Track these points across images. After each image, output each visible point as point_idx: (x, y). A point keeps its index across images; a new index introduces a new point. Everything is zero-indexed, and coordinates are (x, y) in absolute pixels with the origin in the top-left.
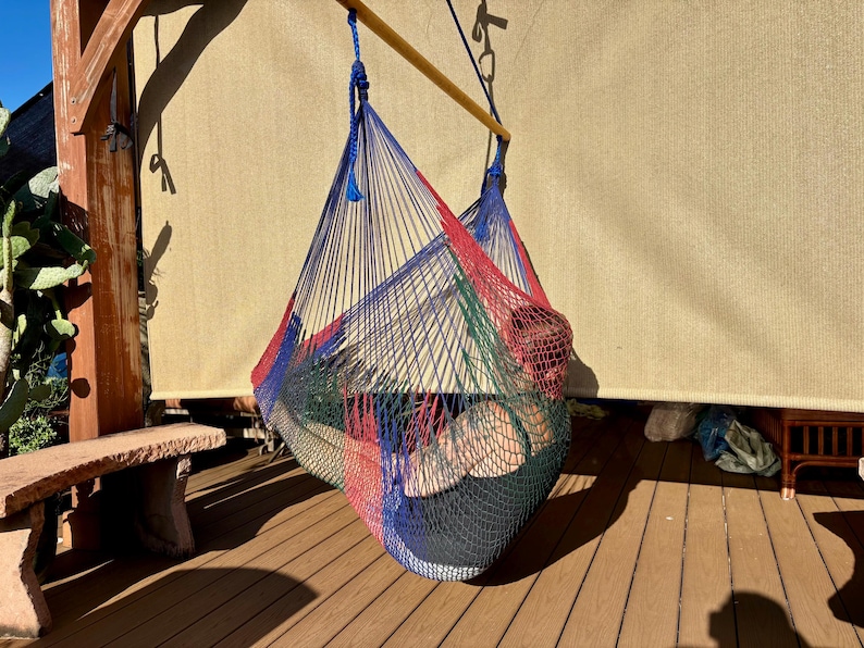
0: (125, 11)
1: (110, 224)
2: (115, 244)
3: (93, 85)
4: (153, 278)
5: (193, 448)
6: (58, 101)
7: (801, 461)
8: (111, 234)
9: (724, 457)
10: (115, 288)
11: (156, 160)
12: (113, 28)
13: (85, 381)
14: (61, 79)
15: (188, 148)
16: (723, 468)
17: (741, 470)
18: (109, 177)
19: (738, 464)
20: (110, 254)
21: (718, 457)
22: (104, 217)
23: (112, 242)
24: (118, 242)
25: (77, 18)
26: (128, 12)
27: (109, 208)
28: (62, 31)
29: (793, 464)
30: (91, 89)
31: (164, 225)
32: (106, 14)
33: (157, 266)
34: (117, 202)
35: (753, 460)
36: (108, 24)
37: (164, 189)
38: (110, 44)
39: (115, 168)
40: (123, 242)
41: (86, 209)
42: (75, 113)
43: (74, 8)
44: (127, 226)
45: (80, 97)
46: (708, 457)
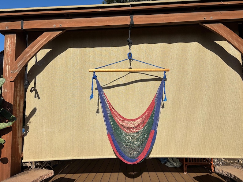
0: (34, 50)
1: (18, 108)
2: (18, 114)
3: (20, 68)
4: (28, 124)
5: (45, 178)
6: (5, 71)
7: (187, 164)
8: (18, 111)
9: (167, 163)
10: (17, 127)
11: (33, 89)
12: (29, 54)
13: (6, 158)
14: (7, 65)
15: (44, 87)
16: (168, 166)
17: (172, 166)
18: (18, 94)
19: (171, 165)
20: (17, 117)
21: (166, 163)
22: (17, 106)
23: (18, 113)
24: (19, 113)
25: (15, 48)
26: (35, 50)
27: (18, 103)
28: (8, 51)
29: (186, 165)
30: (19, 69)
31: (34, 108)
32: (27, 50)
33: (30, 120)
34: (20, 101)
35: (176, 164)
36: (28, 52)
37: (35, 97)
38: (28, 58)
39: (20, 91)
40: (20, 113)
41: (12, 104)
42: (12, 76)
43: (14, 45)
44: (22, 108)
45: (14, 71)
46: (163, 163)
